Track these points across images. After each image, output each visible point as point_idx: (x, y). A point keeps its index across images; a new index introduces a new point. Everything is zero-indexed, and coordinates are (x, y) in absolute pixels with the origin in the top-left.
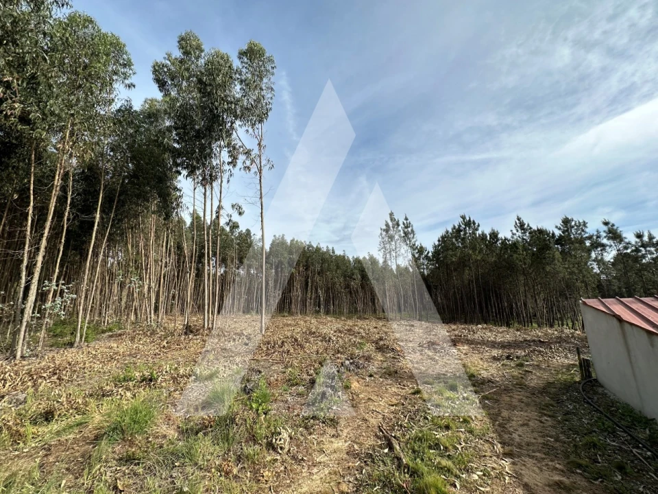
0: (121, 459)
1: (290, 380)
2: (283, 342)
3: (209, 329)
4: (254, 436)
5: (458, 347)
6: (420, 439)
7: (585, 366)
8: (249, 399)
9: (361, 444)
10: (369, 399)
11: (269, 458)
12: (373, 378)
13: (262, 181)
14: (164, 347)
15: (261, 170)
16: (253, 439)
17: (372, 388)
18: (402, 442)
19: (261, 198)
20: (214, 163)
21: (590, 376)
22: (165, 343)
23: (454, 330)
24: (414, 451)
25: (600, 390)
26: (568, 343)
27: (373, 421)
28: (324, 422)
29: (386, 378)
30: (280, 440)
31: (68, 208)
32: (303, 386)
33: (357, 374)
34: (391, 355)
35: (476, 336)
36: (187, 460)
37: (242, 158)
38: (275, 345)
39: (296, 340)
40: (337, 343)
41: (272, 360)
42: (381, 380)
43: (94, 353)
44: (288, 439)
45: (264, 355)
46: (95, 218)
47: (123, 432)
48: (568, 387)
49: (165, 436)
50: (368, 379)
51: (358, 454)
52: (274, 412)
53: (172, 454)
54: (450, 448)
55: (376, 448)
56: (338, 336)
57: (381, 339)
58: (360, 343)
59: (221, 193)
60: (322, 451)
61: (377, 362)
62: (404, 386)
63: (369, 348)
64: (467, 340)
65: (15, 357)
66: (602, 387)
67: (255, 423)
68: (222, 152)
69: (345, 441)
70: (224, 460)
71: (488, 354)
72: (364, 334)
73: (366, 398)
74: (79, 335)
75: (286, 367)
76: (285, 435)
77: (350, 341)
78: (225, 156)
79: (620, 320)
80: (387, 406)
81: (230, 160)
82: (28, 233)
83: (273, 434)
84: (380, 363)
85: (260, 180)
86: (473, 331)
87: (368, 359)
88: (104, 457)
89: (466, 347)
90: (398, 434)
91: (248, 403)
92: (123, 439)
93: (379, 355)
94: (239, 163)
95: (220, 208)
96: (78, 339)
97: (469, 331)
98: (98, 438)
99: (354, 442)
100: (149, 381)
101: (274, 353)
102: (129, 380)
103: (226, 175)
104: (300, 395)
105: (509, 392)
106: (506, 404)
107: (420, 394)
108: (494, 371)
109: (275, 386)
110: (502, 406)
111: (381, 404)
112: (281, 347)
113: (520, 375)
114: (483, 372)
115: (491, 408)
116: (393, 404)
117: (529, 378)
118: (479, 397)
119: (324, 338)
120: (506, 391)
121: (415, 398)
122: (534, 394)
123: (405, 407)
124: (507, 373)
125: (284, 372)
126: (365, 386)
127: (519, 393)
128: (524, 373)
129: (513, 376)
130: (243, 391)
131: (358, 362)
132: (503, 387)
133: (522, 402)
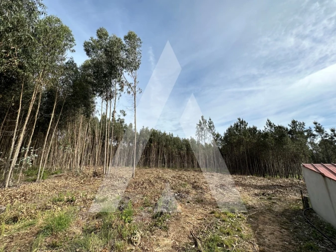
0: (49, 246)
1: (144, 203)
2: (143, 182)
3: (106, 174)
4: (121, 235)
5: (236, 188)
6: (213, 240)
7: (305, 201)
8: (121, 213)
9: (180, 242)
10: (187, 215)
11: (128, 248)
12: (189, 204)
13: (136, 99)
14: (82, 183)
15: (135, 93)
16: (121, 237)
17: (189, 209)
18: (203, 241)
19: (135, 107)
20: (112, 90)
21: (308, 206)
22: (82, 181)
23: (235, 178)
24: (209, 247)
25: (314, 214)
26: (296, 187)
27: (188, 229)
28: (160, 228)
29: (196, 204)
30: (136, 238)
31: (38, 111)
32: (152, 207)
33: (181, 201)
34: (200, 191)
35: (247, 182)
36: (83, 248)
37: (125, 88)
38: (139, 184)
39: (150, 181)
40: (172, 184)
41: (137, 192)
42: (194, 205)
43: (45, 185)
44: (140, 237)
45: (133, 189)
46: (51, 116)
47: (52, 230)
48: (296, 212)
49: (74, 233)
50: (187, 204)
51: (178, 248)
52: (134, 221)
53: (76, 244)
54: (229, 246)
55: (188, 244)
56: (173, 180)
58: (184, 184)
59: (115, 105)
60: (158, 245)
61: (192, 195)
62: (206, 209)
63: (189, 187)
64: (242, 184)
65: (5, 187)
66: (315, 213)
67: (123, 227)
68: (116, 84)
69: (172, 240)
70: (104, 248)
71: (252, 192)
72: (187, 179)
73: (185, 215)
74: (39, 175)
75: (144, 196)
76: (138, 235)
77: (179, 182)
78: (118, 86)
79: (324, 176)
80: (196, 220)
81: (120, 88)
82: (17, 123)
83: (132, 234)
84: (194, 195)
86: (245, 179)
87: (188, 193)
88: (39, 244)
89: (240, 188)
90: (201, 237)
91: (121, 216)
92: (52, 234)
93: (194, 191)
95: (114, 112)
96: (38, 178)
97: (243, 179)
98: (38, 233)
99: (176, 240)
100: (71, 201)
101: (138, 188)
102: (61, 201)
103: (118, 95)
104: (149, 212)
105: (264, 214)
106: (262, 221)
107: (214, 214)
108: (256, 202)
109: (137, 207)
110: (259, 222)
111: (193, 218)
112: (142, 185)
113: (270, 205)
114: (249, 202)
115: (253, 223)
116: (199, 219)
117: (274, 206)
118: (247, 216)
119: (165, 181)
120: (262, 214)
121: (211, 216)
122: (277, 216)
123: (206, 221)
124: (262, 203)
125: (142, 199)
126: (185, 208)
127: (269, 215)
128: (272, 203)
129: (266, 205)
130: (119, 209)
131: (182, 195)
132: (260, 211)
133: (271, 220)
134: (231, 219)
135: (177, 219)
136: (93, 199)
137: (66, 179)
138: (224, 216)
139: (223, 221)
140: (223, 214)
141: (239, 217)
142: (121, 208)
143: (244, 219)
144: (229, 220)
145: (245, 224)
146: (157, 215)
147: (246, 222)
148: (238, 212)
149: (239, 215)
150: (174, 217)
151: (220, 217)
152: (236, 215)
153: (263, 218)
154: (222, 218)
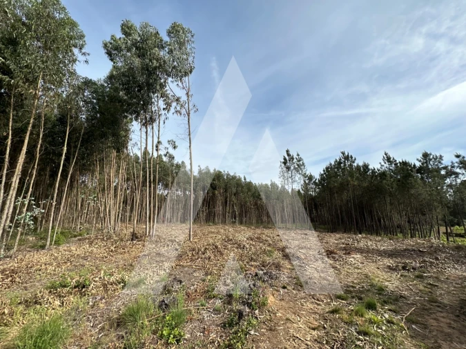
1: (208, 291)
2: (206, 249)
5: (353, 256)
10: (288, 319)
12: (286, 290)
13: (190, 122)
14: (112, 251)
15: (189, 113)
17: (287, 302)
19: (189, 135)
20: (153, 109)
22: (113, 248)
23: (340, 238)
26: (443, 252)
29: (299, 290)
31: (40, 142)
32: (221, 299)
33: (271, 286)
35: (362, 244)
37: (174, 104)
38: (199, 251)
39: (216, 247)
40: (250, 250)
41: (196, 266)
42: (294, 291)
43: (56, 255)
45: (188, 261)
46: (62, 150)
50: (282, 291)
56: (251, 244)
58: (269, 251)
59: (159, 131)
61: (286, 270)
62: (318, 300)
63: (277, 255)
64: (356, 249)
68: (159, 101)
71: (382, 263)
72: (271, 242)
73: (284, 318)
74: (49, 239)
75: (207, 274)
77: (261, 248)
78: (161, 104)
80: (308, 330)
81: (165, 107)
82: (7, 159)
84: (289, 271)
86: (357, 240)
87: (278, 267)
89: (359, 256)
93: (287, 262)
94: (172, 110)
95: (159, 142)
96: (48, 243)
100: (81, 287)
101: (198, 259)
102: (65, 286)
103: (163, 118)
104: (217, 311)
105: (431, 313)
106: (437, 330)
107: (339, 314)
108: (397, 283)
109: (194, 299)
110: (434, 333)
111: (301, 326)
112: (204, 254)
113: (427, 289)
114: (387, 283)
115: (424, 338)
116: (313, 326)
117: (438, 293)
118: (402, 319)
119: (239, 245)
120: (426, 312)
121: (335, 319)
122: (458, 316)
123: (327, 332)
124: (411, 285)
125: (204, 281)
126: (280, 300)
127: (442, 315)
128: (429, 286)
129: (420, 291)
130: (160, 306)
131: (271, 273)
132: (419, 305)
133: (454, 328)
134: (377, 327)
135: (271, 330)
136: (119, 283)
138: (359, 320)
139: (366, 334)
140: (356, 315)
141: (389, 322)
142: (164, 306)
143: (402, 327)
144: (373, 329)
145: (409, 339)
146: (232, 320)
147: (410, 336)
148: (382, 309)
149: (387, 316)
150: (264, 322)
151: (352, 322)
152: (381, 318)
153: (436, 324)
154: (357, 324)
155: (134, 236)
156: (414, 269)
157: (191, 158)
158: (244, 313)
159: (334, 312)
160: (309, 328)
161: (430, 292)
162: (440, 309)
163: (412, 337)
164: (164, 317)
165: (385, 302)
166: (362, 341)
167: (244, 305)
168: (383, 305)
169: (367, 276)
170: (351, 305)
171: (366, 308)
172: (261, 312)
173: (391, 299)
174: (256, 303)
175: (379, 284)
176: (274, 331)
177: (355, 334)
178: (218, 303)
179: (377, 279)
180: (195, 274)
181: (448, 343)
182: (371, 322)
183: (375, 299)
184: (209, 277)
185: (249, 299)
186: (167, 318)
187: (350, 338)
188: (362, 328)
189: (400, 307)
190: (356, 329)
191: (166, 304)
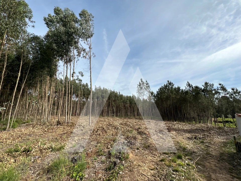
1: (98, 152)
2: (98, 129)
3: (67, 123)
5: (171, 132)
7: (238, 145)
10: (139, 165)
12: (139, 150)
13: (91, 62)
14: (46, 131)
15: (90, 58)
17: (139, 157)
19: (90, 69)
20: (71, 55)
22: (46, 129)
26: (213, 130)
29: (145, 150)
31: (4, 69)
32: (105, 156)
33: (131, 148)
34: (145, 136)
35: (176, 127)
37: (82, 53)
38: (94, 131)
39: (103, 128)
40: (121, 130)
41: (92, 139)
42: (143, 151)
46: (18, 75)
48: (232, 156)
50: (136, 151)
56: (121, 127)
57: (139, 128)
58: (130, 130)
59: (74, 67)
61: (139, 140)
62: (154, 155)
63: (135, 132)
64: (173, 129)
68: (74, 50)
71: (185, 136)
72: (132, 126)
73: (137, 165)
74: (8, 125)
75: (98, 143)
77: (126, 129)
78: (75, 52)
80: (149, 170)
81: (77, 54)
84: (140, 140)
85: (90, 62)
86: (174, 124)
87: (135, 138)
89: (174, 132)
93: (139, 136)
94: (81, 55)
95: (74, 73)
96: (8, 127)
100: (27, 151)
101: (93, 135)
102: (17, 151)
103: (76, 59)
104: (102, 162)
105: (207, 160)
106: (210, 168)
107: (164, 161)
108: (192, 146)
109: (90, 156)
110: (208, 170)
111: (145, 168)
112: (97, 132)
113: (205, 148)
114: (187, 146)
115: (204, 172)
116: (152, 168)
117: (210, 150)
118: (194, 163)
119: (115, 127)
120: (205, 159)
121: (162, 164)
122: (219, 161)
123: (159, 171)
124: (198, 146)
125: (96, 146)
126: (136, 155)
127: (212, 160)
128: (206, 147)
129: (202, 149)
130: (72, 161)
131: (131, 141)
132: (201, 156)
133: (217, 167)
134: (182, 167)
135: (130, 171)
136: (49, 149)
137: (33, 127)
138: (173, 164)
139: (177, 171)
140: (172, 162)
141: (188, 165)
142: (74, 160)
143: (194, 167)
144: (180, 169)
145: (197, 173)
146: (110, 167)
147: (197, 171)
148: (185, 158)
149: (187, 162)
150: (127, 167)
151: (170, 165)
152: (184, 163)
153: (209, 165)
154: (173, 166)
155: (59, 123)
156: (200, 138)
157: (91, 82)
158: (117, 163)
159: (162, 161)
160: (150, 169)
161: (207, 150)
162: (211, 158)
163: (198, 172)
164: (74, 166)
165: (186, 155)
166: (175, 175)
167: (117, 159)
168: (185, 157)
169: (178, 142)
170: (170, 157)
171: (177, 158)
172: (126, 162)
173: (189, 153)
174: (123, 157)
175: (183, 146)
176: (132, 171)
177: (172, 171)
178: (104, 158)
179: (183, 144)
180: (91, 143)
181: (214, 174)
182: (179, 165)
183: (182, 154)
184: (99, 144)
185: (119, 155)
186: (76, 167)
187: (169, 174)
188: (175, 169)
189: (193, 157)
190: (172, 169)
191: (75, 160)
